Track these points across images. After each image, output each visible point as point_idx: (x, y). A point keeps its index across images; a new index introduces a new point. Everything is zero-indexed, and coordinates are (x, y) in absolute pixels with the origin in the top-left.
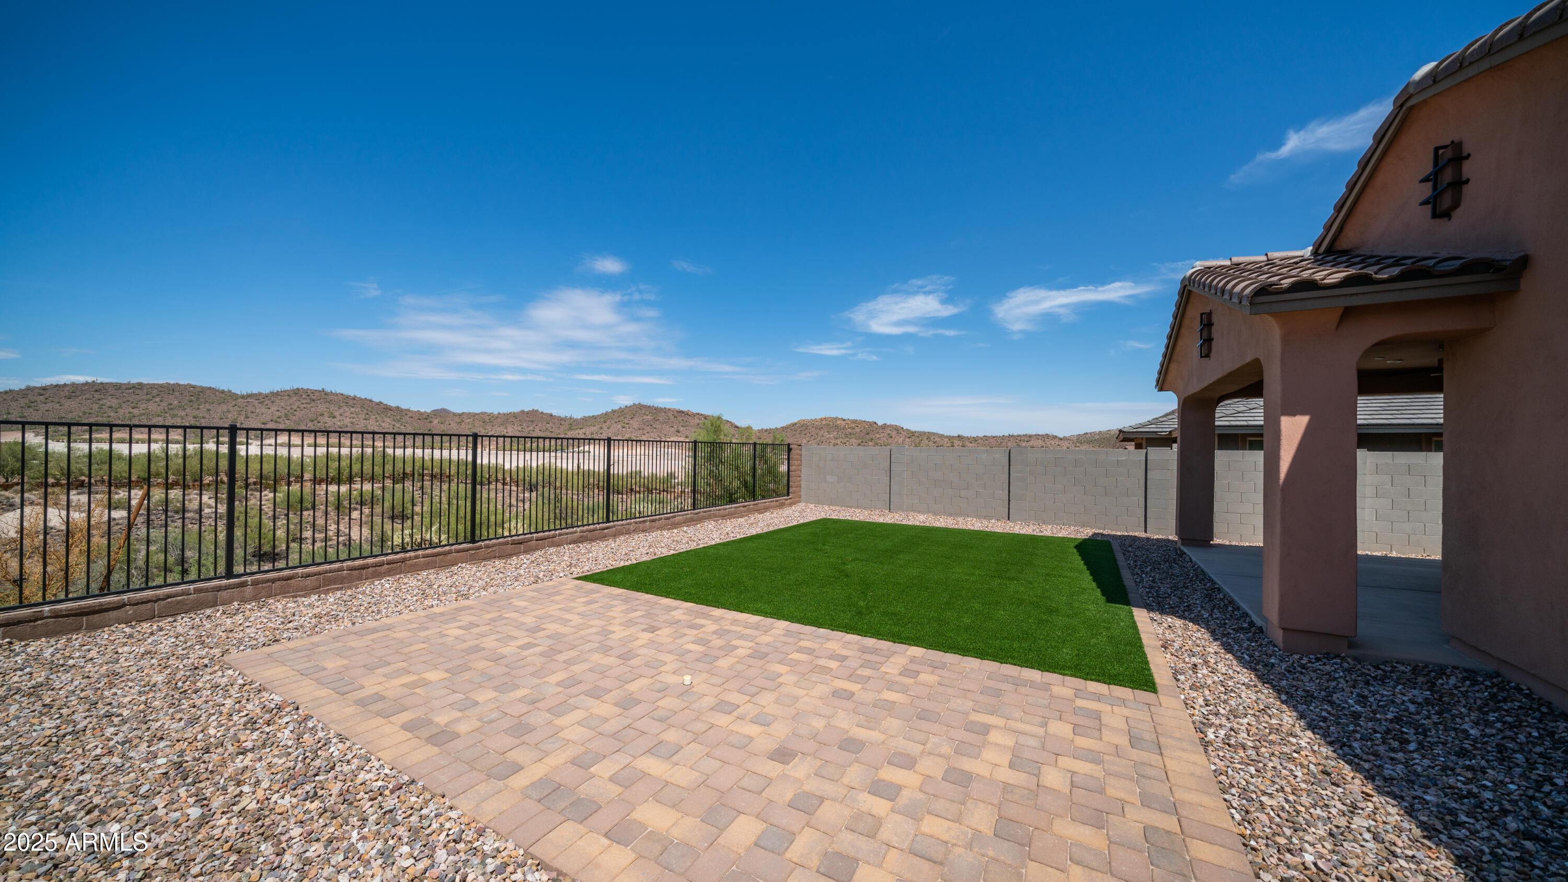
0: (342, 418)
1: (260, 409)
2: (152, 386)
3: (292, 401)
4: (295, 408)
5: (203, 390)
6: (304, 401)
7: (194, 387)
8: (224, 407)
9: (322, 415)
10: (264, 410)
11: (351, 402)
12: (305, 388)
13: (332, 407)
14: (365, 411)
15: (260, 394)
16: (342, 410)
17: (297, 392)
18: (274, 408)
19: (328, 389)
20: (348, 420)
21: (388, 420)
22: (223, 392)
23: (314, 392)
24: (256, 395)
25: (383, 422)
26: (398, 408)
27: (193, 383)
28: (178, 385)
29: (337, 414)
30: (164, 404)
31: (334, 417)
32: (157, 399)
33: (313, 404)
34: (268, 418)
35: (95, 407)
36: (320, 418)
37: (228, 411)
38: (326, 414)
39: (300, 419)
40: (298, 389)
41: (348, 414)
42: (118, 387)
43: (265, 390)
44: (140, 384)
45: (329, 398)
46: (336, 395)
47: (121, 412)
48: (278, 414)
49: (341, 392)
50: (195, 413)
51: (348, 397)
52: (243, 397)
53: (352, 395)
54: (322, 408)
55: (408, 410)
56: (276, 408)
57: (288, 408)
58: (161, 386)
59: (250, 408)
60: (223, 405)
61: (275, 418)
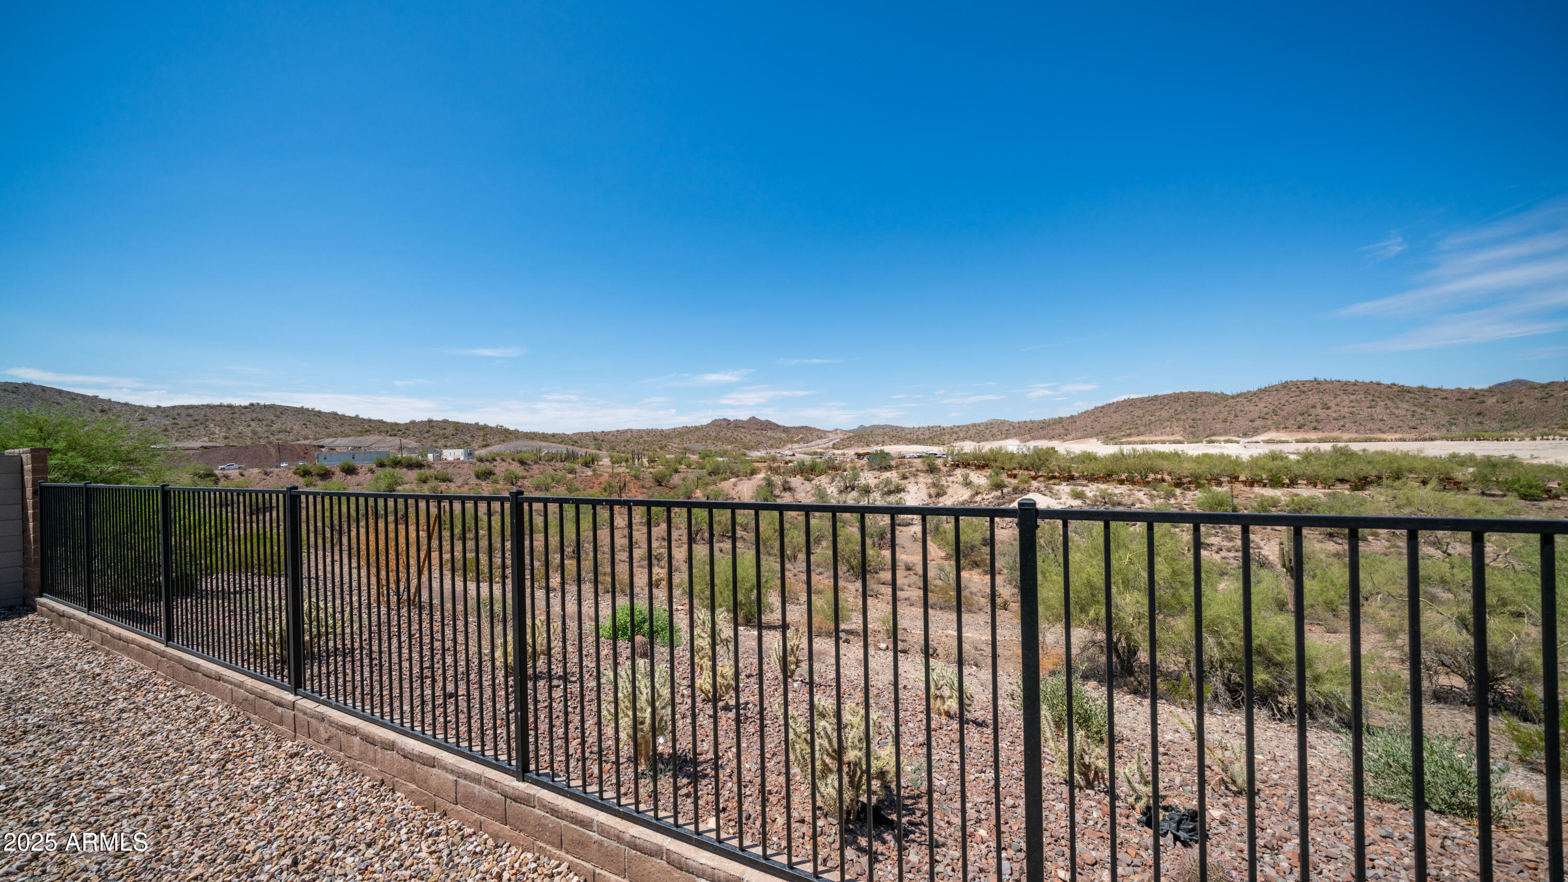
0: (1338, 408)
1: (1249, 407)
2: (1164, 397)
3: (1280, 396)
4: (1283, 402)
5: (1200, 395)
6: (1293, 394)
7: (1193, 393)
8: (1216, 409)
9: (1314, 407)
10: (1252, 408)
11: (1351, 389)
12: (1294, 380)
13: (1326, 398)
14: (1370, 398)
15: (1249, 392)
16: (1338, 400)
17: (1285, 386)
18: (1262, 405)
19: (1321, 378)
20: (1346, 410)
21: (1405, 405)
22: (1216, 395)
23: (1304, 383)
24: (1245, 393)
25: (1397, 408)
26: (1422, 389)
27: (1193, 390)
28: (1182, 393)
29: (1332, 404)
30: (1172, 411)
31: (1328, 408)
32: (1167, 407)
33: (1303, 396)
34: (1256, 415)
35: (1129, 417)
36: (1312, 411)
37: (1220, 412)
38: (1319, 405)
39: (1288, 413)
40: (1287, 382)
41: (1346, 403)
42: (1142, 400)
43: (1253, 388)
44: (1156, 396)
45: (1322, 388)
46: (1332, 382)
47: (1144, 419)
48: (1266, 410)
49: (1337, 379)
50: (1194, 416)
51: (1346, 383)
52: (1233, 397)
53: (1353, 380)
54: (1314, 399)
55: (1440, 390)
56: (1264, 405)
57: (1277, 403)
58: (1170, 396)
59: (1239, 407)
60: (1216, 407)
61: (1263, 414)
